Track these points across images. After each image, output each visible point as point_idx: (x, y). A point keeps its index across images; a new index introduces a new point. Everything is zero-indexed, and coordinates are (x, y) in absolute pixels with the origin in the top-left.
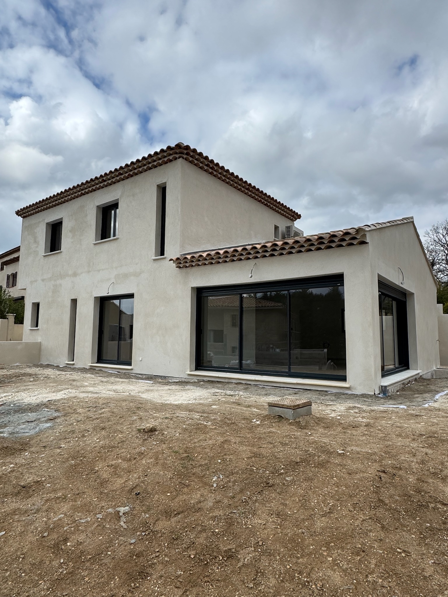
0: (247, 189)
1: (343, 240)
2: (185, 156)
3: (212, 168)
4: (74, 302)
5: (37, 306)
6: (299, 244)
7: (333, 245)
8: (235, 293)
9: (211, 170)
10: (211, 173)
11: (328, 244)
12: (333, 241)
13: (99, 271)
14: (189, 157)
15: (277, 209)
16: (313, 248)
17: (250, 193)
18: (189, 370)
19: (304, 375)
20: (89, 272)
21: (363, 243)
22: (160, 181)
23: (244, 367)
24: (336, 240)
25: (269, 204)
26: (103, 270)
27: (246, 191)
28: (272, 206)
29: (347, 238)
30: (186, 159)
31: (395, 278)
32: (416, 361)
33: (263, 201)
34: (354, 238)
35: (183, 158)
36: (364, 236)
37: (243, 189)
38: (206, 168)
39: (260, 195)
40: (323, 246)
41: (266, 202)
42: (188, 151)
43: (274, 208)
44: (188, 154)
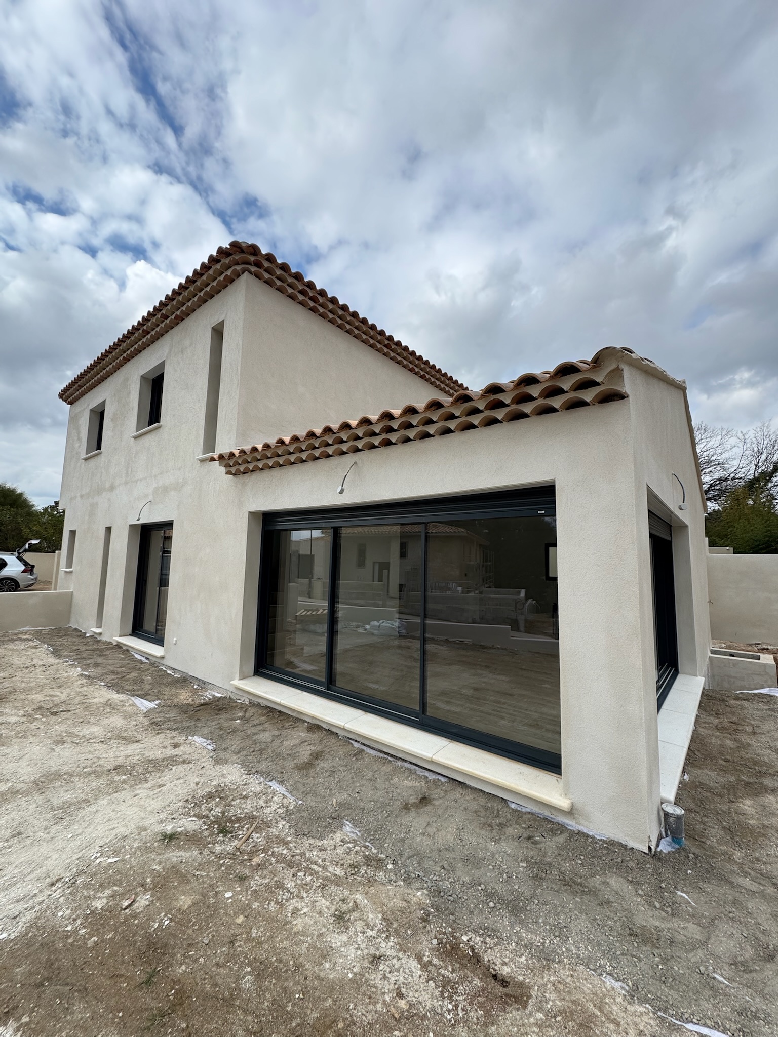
0: (386, 346)
1: (556, 392)
2: (253, 269)
3: (313, 299)
7: (527, 408)
9: (312, 304)
10: (313, 310)
11: (514, 407)
12: (529, 398)
13: (137, 481)
14: (262, 271)
17: (392, 354)
18: (237, 676)
19: (455, 730)
20: (126, 483)
21: (613, 397)
22: (215, 321)
23: (340, 682)
24: (535, 391)
25: (428, 376)
26: (141, 480)
27: (386, 350)
28: (433, 380)
29: (566, 384)
30: (258, 276)
33: (417, 370)
34: (589, 384)
35: (250, 273)
36: (617, 373)
37: (379, 346)
38: (301, 297)
39: (411, 358)
40: (500, 414)
41: (422, 373)
42: (259, 258)
44: (258, 264)
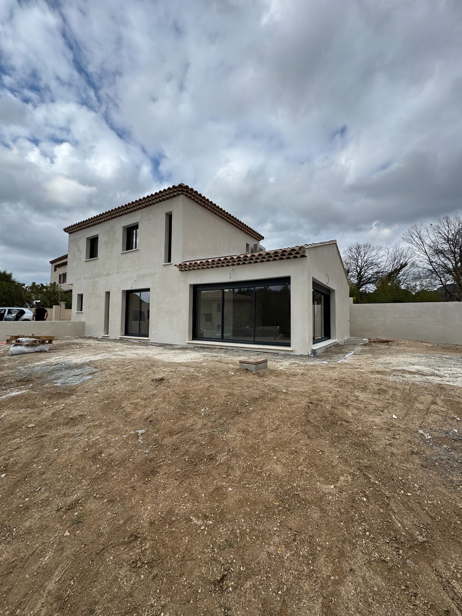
0: (228, 218)
1: (291, 254)
2: (185, 193)
3: (204, 202)
4: (108, 293)
5: (81, 296)
6: (262, 256)
7: (284, 257)
8: (219, 288)
9: (203, 204)
10: (203, 206)
11: (281, 257)
12: (284, 255)
13: (125, 272)
14: (188, 194)
15: (248, 232)
16: (271, 259)
17: (230, 221)
18: (188, 340)
19: (264, 343)
20: (118, 273)
21: (304, 256)
22: (168, 210)
23: (225, 338)
24: (286, 254)
25: (243, 229)
26: (128, 272)
27: (228, 219)
28: (245, 230)
29: (293, 253)
30: (186, 195)
31: (323, 280)
32: (335, 334)
33: (239, 226)
34: (298, 253)
35: (184, 194)
36: (304, 252)
37: (225, 218)
38: (200, 202)
39: (237, 222)
40: (277, 258)
41: (241, 228)
42: (188, 190)
43: (246, 231)
44: (187, 192)
